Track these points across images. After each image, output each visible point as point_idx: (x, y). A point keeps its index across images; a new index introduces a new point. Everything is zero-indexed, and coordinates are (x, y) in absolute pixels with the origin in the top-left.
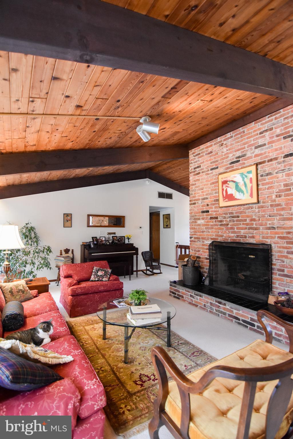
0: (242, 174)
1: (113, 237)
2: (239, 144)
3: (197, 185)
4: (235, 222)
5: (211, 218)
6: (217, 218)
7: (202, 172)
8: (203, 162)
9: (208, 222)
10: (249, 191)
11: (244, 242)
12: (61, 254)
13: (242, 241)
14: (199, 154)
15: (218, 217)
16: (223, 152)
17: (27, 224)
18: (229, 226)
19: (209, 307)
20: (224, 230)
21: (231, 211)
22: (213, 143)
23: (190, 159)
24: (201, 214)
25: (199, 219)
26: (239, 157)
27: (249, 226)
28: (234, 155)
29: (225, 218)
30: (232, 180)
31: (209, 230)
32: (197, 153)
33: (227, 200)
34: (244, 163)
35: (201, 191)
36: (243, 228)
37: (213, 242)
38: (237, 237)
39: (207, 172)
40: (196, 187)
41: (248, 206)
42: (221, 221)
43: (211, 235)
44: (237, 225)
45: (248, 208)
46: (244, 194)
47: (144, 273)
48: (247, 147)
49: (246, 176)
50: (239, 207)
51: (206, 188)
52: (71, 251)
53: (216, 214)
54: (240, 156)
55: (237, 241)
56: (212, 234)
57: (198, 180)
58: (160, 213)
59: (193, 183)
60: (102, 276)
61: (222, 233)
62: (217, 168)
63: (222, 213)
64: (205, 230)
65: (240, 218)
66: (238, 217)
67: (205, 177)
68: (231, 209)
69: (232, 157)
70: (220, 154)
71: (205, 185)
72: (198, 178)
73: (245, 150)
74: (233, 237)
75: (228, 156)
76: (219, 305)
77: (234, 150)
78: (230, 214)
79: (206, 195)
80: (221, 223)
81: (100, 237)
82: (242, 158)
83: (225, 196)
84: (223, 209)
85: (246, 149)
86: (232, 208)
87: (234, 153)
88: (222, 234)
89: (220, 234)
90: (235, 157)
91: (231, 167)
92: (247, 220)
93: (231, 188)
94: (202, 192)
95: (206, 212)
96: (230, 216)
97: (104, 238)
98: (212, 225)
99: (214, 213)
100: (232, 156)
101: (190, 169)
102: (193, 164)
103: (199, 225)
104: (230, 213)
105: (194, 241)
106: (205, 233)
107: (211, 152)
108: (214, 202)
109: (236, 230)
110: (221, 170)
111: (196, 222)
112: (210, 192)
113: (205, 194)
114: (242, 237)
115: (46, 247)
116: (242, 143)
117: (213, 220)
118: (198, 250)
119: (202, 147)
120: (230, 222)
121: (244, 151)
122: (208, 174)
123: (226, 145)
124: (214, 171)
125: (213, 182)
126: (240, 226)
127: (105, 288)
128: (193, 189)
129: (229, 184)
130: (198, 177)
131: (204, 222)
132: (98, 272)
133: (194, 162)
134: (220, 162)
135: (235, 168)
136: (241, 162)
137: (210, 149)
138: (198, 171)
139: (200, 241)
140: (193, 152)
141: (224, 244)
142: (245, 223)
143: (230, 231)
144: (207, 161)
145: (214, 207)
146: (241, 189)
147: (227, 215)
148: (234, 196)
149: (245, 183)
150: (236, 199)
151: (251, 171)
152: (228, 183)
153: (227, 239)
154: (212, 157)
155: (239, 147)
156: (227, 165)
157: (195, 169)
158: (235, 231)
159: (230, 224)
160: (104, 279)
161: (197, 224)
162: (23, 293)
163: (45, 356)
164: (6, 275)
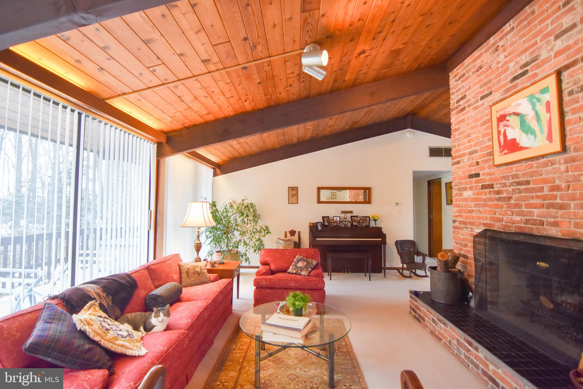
0: (531, 97)
1: (351, 217)
2: (524, 39)
3: (462, 130)
4: (523, 194)
5: (484, 187)
6: (491, 186)
7: (469, 106)
8: (469, 88)
9: (478, 194)
10: (546, 130)
11: (539, 234)
12: (286, 237)
13: (535, 232)
14: (464, 75)
15: (493, 184)
16: (498, 63)
17: (243, 200)
18: (512, 201)
19: (455, 347)
20: (504, 209)
21: (515, 173)
22: (483, 50)
23: (451, 87)
24: (468, 180)
25: (465, 189)
26: (526, 65)
27: (547, 202)
28: (517, 63)
29: (505, 185)
30: (514, 111)
31: (481, 209)
32: (460, 75)
33: (506, 151)
34: (536, 75)
35: (467, 139)
36: (536, 204)
37: (485, 231)
38: (526, 224)
39: (475, 104)
40: (461, 134)
41: (545, 159)
42: (498, 192)
43: (483, 217)
44: (526, 198)
45: (546, 165)
46: (536, 137)
47: (399, 272)
48: (541, 41)
49: (539, 100)
50: (529, 163)
51: (474, 133)
52: (297, 233)
53: (491, 179)
54: (527, 62)
55: (527, 231)
56: (484, 215)
57: (463, 120)
58: (442, 180)
59: (457, 127)
60: (301, 269)
61: (500, 214)
62: (491, 93)
63: (500, 177)
64: (474, 209)
65: (531, 186)
66: (528, 183)
67: (473, 113)
68: (515, 169)
69: (514, 68)
70: (494, 66)
71: (472, 128)
72: (462, 117)
73: (536, 49)
74: (518, 222)
75: (508, 68)
76: (470, 347)
77: (517, 53)
78: (512, 178)
79: (475, 145)
80: (498, 196)
81: (333, 217)
82: (532, 65)
83: (502, 144)
84: (501, 168)
85: (540, 44)
86: (517, 167)
87: (518, 59)
88: (501, 216)
89: (497, 215)
90: (520, 65)
91: (512, 86)
92: (545, 189)
93: (512, 127)
94: (469, 141)
95: (475, 177)
96: (514, 182)
97: (338, 218)
98: (484, 200)
99: (488, 178)
100: (514, 66)
101: (451, 104)
102: (456, 94)
103: (466, 200)
104: (513, 176)
105: (459, 228)
106: (474, 214)
107: (481, 68)
108: (486, 158)
109: (524, 209)
110: (496, 96)
111: (461, 195)
112: (481, 139)
113: (473, 143)
114: (534, 222)
115: (264, 227)
116: (530, 36)
117: (486, 190)
118: (465, 244)
119: (467, 61)
120: (513, 194)
121: (534, 51)
122: (476, 108)
123: (502, 48)
124: (485, 100)
125: (484, 121)
126: (532, 201)
127: (297, 285)
128: (457, 137)
129: (508, 121)
130: (463, 115)
131: (472, 195)
132: (298, 263)
133: (457, 91)
134: (494, 81)
135: (520, 87)
136: (530, 73)
137: (479, 62)
138: (463, 104)
139: (467, 228)
140: (455, 74)
141: (504, 236)
142: (540, 194)
143: (514, 210)
144: (475, 84)
145: (488, 166)
146: (530, 127)
147: (509, 179)
148: (518, 141)
149: (537, 114)
150: (522, 148)
151: (548, 87)
152: (507, 118)
153: (508, 226)
154: (482, 77)
155: (527, 45)
156: (506, 84)
157: (457, 102)
158: (523, 211)
159: (514, 196)
160: (303, 273)
161: (463, 197)
162: (199, 276)
163: (110, 341)
164: (198, 254)
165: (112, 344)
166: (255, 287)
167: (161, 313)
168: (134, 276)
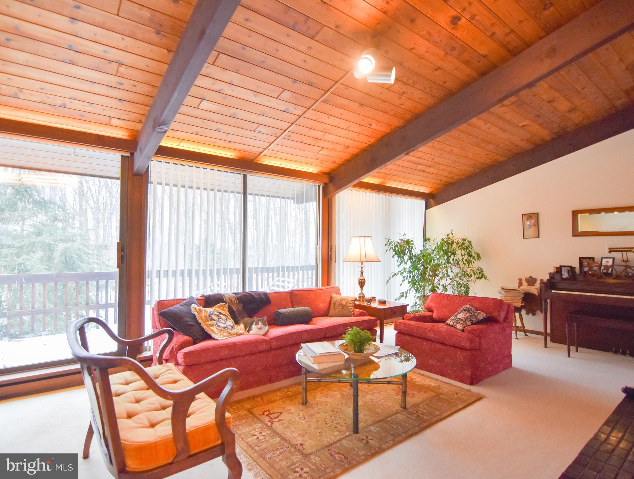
12: (520, 286)
115: (476, 270)
132: (460, 313)
162: (343, 308)
163: (207, 325)
164: (362, 290)
165: (207, 327)
166: (396, 332)
167: (260, 322)
168: (269, 295)
